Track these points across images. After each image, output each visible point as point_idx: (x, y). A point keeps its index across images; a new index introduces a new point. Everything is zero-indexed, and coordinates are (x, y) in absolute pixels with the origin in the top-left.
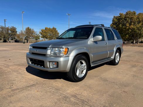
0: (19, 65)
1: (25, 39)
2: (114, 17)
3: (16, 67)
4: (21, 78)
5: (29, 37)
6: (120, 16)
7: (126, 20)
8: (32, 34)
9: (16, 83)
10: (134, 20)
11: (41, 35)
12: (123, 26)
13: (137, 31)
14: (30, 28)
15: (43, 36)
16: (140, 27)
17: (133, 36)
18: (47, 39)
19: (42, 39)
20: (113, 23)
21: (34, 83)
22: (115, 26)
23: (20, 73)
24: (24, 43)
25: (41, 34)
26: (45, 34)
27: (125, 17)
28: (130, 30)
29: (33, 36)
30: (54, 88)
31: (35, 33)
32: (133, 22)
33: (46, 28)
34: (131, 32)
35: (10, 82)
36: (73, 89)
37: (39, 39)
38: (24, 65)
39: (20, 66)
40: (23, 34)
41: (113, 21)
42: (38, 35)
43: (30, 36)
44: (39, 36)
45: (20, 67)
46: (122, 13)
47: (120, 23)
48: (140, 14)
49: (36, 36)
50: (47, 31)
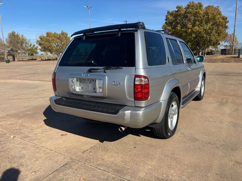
0: (17, 116)
1: (9, 54)
2: (168, 13)
3: (13, 120)
4: (33, 149)
5: (16, 51)
6: (178, 11)
7: (187, 17)
8: (22, 45)
9: (28, 162)
10: (200, 17)
11: (39, 47)
12: (182, 28)
13: (205, 35)
14: (16, 34)
15: (45, 48)
16: (210, 29)
17: (198, 44)
18: (51, 53)
19: (43, 53)
20: (166, 23)
21: (66, 161)
22: (169, 28)
23: (27, 137)
24: (8, 61)
25: (40, 44)
26: (47, 44)
27: (186, 13)
28: (194, 35)
29: (23, 49)
30: (111, 170)
31: (27, 43)
32: (198, 20)
33: (47, 34)
34: (195, 38)
35: (15, 162)
36: (147, 168)
37: (36, 53)
38: (27, 115)
39: (19, 118)
40: (4, 45)
41: (166, 20)
42: (34, 46)
43: (19, 49)
44: (36, 48)
45: (21, 121)
46: (180, 5)
47: (178, 23)
48: (209, 6)
49: (30, 48)
50: (51, 39)
